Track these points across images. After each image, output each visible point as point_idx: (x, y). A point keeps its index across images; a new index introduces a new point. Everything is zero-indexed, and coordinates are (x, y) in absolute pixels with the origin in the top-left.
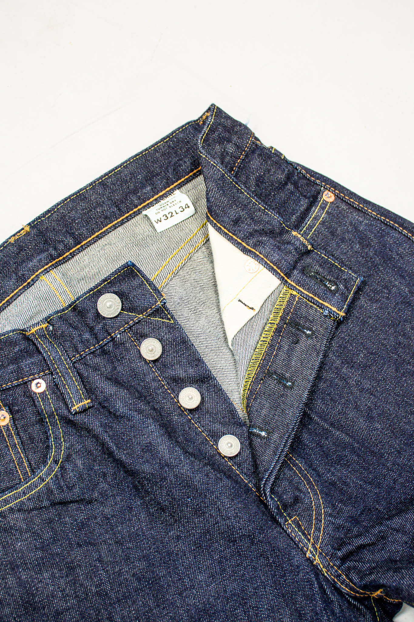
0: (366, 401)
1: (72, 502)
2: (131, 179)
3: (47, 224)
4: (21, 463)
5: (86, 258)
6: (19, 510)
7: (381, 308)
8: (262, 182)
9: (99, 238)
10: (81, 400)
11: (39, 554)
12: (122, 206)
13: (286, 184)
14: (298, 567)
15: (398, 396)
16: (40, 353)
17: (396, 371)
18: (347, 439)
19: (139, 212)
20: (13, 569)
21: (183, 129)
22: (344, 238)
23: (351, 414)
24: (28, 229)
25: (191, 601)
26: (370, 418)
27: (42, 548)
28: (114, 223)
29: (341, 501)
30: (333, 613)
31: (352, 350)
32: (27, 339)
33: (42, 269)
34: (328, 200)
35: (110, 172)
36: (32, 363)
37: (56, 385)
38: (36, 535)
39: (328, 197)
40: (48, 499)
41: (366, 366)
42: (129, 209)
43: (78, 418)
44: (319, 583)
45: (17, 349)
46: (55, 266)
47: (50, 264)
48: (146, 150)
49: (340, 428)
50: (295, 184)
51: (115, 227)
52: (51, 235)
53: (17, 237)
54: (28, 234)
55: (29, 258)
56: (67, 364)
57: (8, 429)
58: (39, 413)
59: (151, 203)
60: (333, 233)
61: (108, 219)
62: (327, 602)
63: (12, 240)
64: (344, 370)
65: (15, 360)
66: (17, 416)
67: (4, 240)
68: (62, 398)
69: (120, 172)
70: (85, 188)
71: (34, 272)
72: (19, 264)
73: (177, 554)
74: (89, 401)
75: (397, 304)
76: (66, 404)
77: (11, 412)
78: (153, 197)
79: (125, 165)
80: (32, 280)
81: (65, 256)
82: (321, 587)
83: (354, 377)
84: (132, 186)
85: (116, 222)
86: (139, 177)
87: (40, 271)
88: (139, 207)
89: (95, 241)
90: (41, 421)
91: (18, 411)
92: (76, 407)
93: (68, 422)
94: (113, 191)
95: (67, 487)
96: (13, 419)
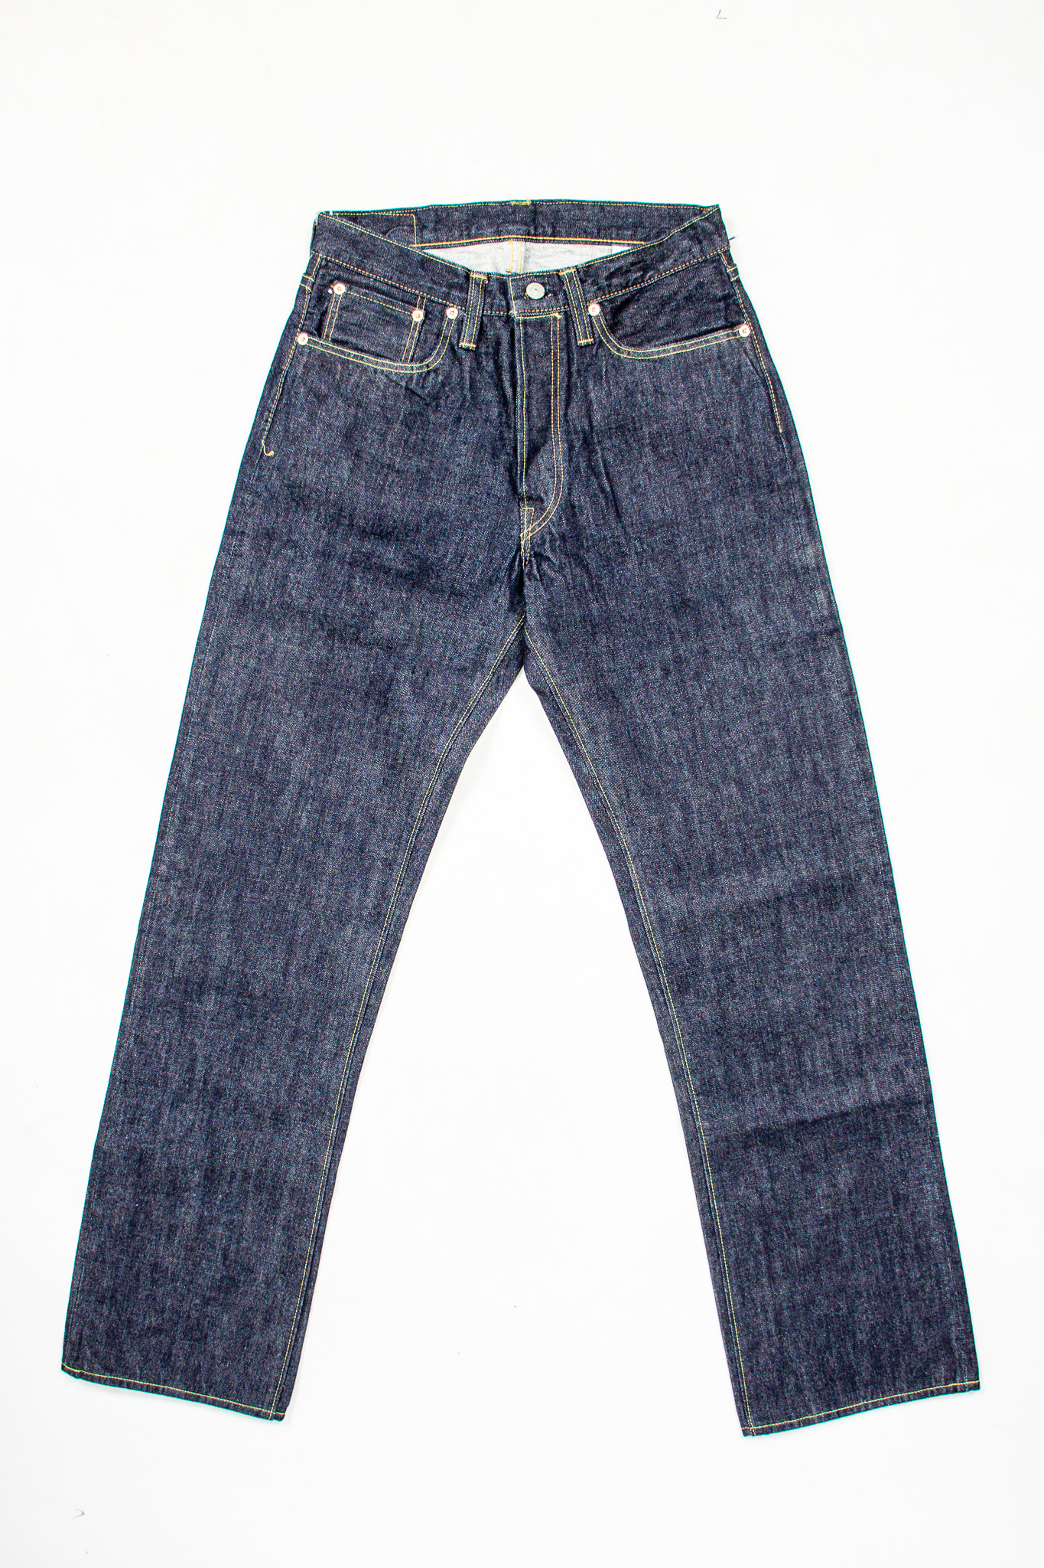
0: (642, 479)
1: (418, 395)
2: (623, 218)
3: (544, 209)
4: (408, 351)
5: (551, 250)
6: (386, 376)
7: (708, 430)
8: (701, 288)
9: (570, 242)
10: (470, 342)
11: (378, 409)
12: (602, 232)
13: (720, 301)
14: (512, 536)
15: (664, 493)
16: (467, 294)
17: (679, 477)
18: (608, 489)
19: (611, 244)
20: (357, 406)
21: (687, 208)
22: (725, 366)
23: (625, 479)
24: (529, 203)
25: (438, 503)
26: (634, 491)
27: (382, 408)
28: (587, 240)
29: (568, 520)
30: (510, 576)
31: (663, 441)
32: (467, 277)
33: (516, 236)
34: (741, 332)
35: (613, 203)
36: (458, 297)
37: (462, 321)
38: (384, 397)
39: (744, 331)
40: (407, 382)
41: (662, 458)
42: (605, 237)
43: (460, 351)
44: (515, 555)
45: (456, 281)
46: (526, 240)
47: (524, 237)
48: (651, 204)
49: (610, 481)
50: (727, 308)
51: (586, 243)
52: (540, 219)
53: (517, 203)
54: (526, 206)
55: (514, 222)
56: (479, 313)
57: (416, 325)
58: (440, 330)
59: (624, 244)
60: (719, 358)
61: (586, 233)
62: (511, 567)
63: (513, 204)
64: (647, 449)
65: (451, 286)
66: (428, 322)
67: (508, 200)
68: (459, 331)
69: (620, 207)
70: (588, 202)
71: (509, 234)
72: (505, 222)
73: (450, 473)
74: (474, 346)
75: (721, 437)
76: (459, 338)
77: (426, 316)
78: (628, 240)
79: (626, 205)
80: (504, 239)
81: (538, 238)
82: (514, 558)
83: (649, 458)
84: (620, 223)
85: (589, 240)
86: (630, 220)
87: (513, 236)
88: (613, 241)
89: (565, 242)
90: (438, 335)
91: (430, 319)
92: (464, 344)
93: (452, 348)
94: (605, 217)
95: (423, 385)
96: (424, 322)
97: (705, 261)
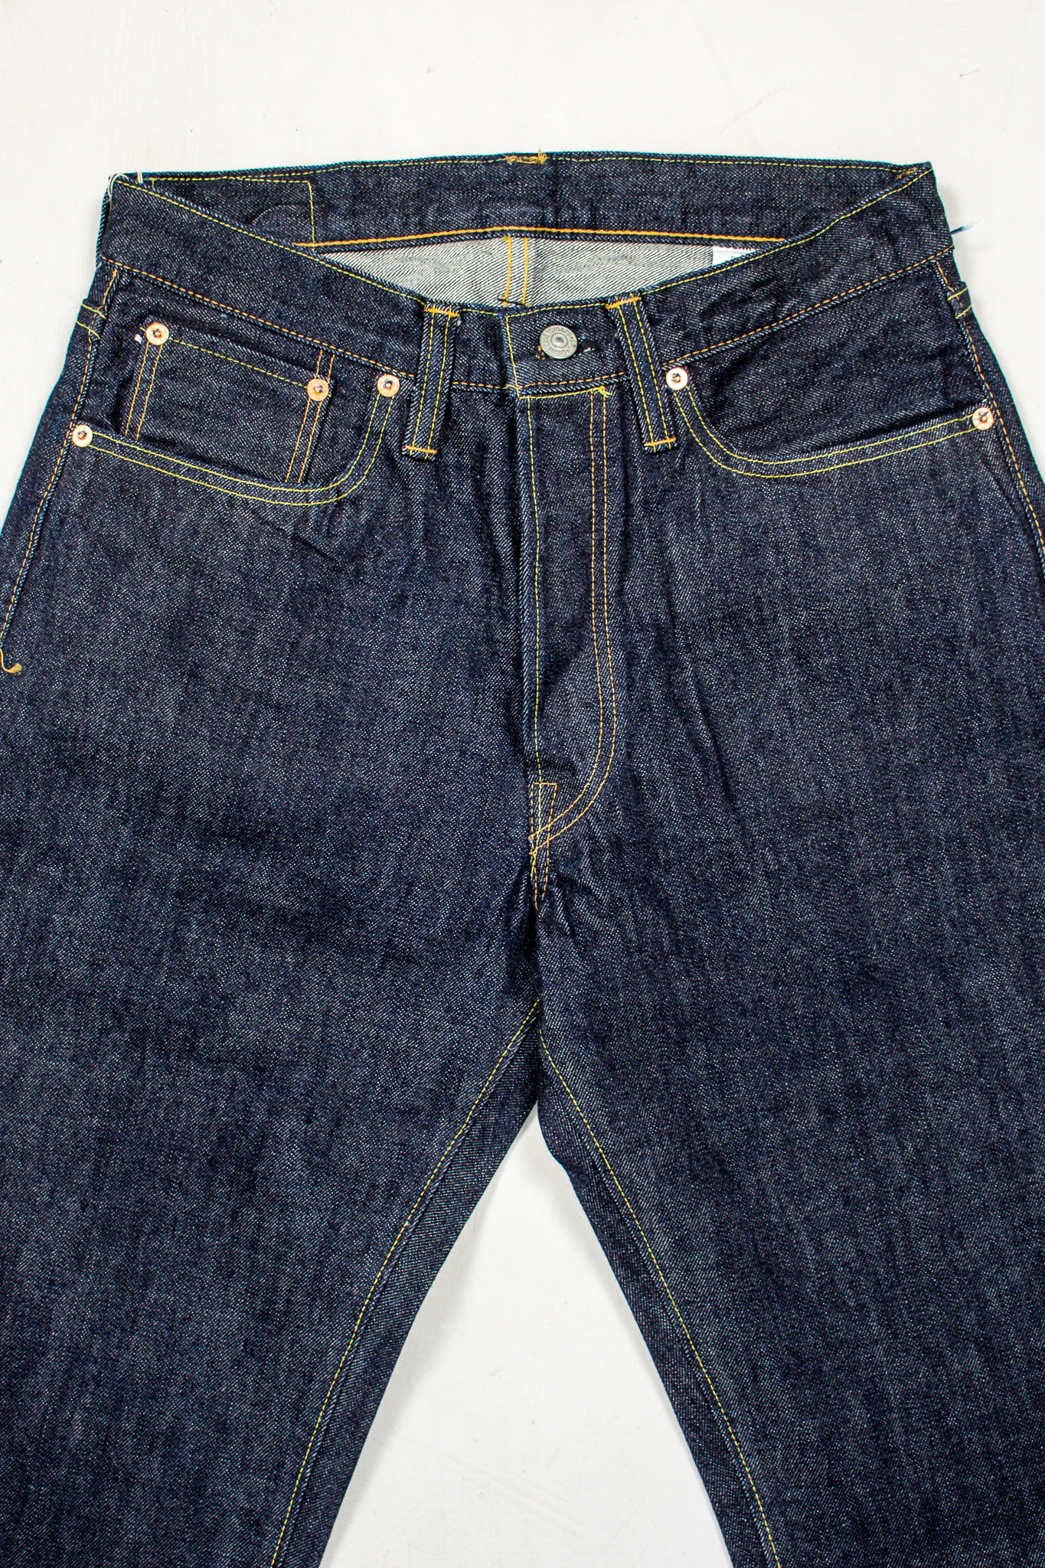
0: (774, 721)
1: (319, 552)
2: (734, 188)
3: (574, 170)
4: (299, 461)
5: (588, 254)
6: (254, 512)
7: (912, 623)
8: (895, 333)
9: (626, 239)
10: (424, 444)
11: (238, 579)
12: (692, 218)
13: (933, 357)
14: (511, 841)
15: (822, 748)
16: (420, 347)
17: (851, 717)
18: (709, 743)
19: (709, 243)
20: (195, 573)
21: (864, 167)
22: (944, 492)
23: (740, 720)
24: (542, 160)
25: (360, 773)
26: (759, 745)
27: (245, 576)
28: (662, 234)
29: (626, 809)
30: (508, 921)
31: (819, 644)
32: (419, 314)
33: (517, 228)
34: (976, 422)
35: (714, 158)
36: (400, 353)
37: (410, 402)
38: (249, 554)
39: (982, 419)
40: (296, 527)
41: (817, 678)
42: (697, 229)
43: (405, 462)
44: (519, 877)
45: (396, 319)
46: (537, 236)
47: (533, 229)
48: (790, 161)
49: (710, 725)
50: (946, 372)
51: (659, 240)
52: (566, 189)
53: (520, 160)
54: (538, 166)
55: (513, 199)
56: (442, 386)
57: (315, 409)
58: (363, 417)
59: (736, 242)
60: (933, 474)
61: (658, 222)
62: (510, 904)
63: (511, 160)
64: (785, 660)
65: (385, 331)
66: (339, 401)
67: (502, 152)
68: (403, 422)
69: (727, 168)
70: (663, 157)
71: (503, 223)
72: (495, 198)
73: (386, 710)
74: (434, 452)
75: (938, 636)
76: (403, 436)
77: (334, 390)
78: (744, 235)
79: (740, 163)
80: (493, 232)
81: (562, 231)
82: (517, 884)
83: (791, 679)
84: (728, 200)
85: (666, 234)
86: (748, 194)
87: (511, 228)
88: (714, 237)
89: (617, 240)
90: (360, 430)
91: (343, 396)
92: (412, 449)
93: (389, 458)
94: (697, 189)
95: (328, 531)
96: (330, 402)
97: (903, 279)
